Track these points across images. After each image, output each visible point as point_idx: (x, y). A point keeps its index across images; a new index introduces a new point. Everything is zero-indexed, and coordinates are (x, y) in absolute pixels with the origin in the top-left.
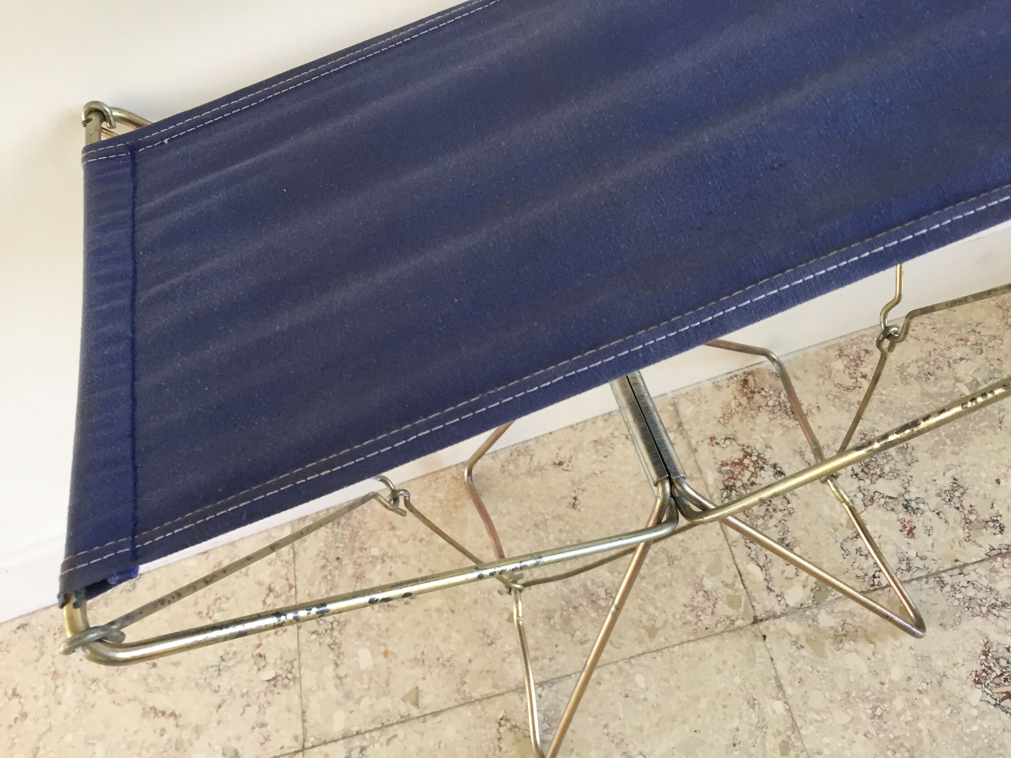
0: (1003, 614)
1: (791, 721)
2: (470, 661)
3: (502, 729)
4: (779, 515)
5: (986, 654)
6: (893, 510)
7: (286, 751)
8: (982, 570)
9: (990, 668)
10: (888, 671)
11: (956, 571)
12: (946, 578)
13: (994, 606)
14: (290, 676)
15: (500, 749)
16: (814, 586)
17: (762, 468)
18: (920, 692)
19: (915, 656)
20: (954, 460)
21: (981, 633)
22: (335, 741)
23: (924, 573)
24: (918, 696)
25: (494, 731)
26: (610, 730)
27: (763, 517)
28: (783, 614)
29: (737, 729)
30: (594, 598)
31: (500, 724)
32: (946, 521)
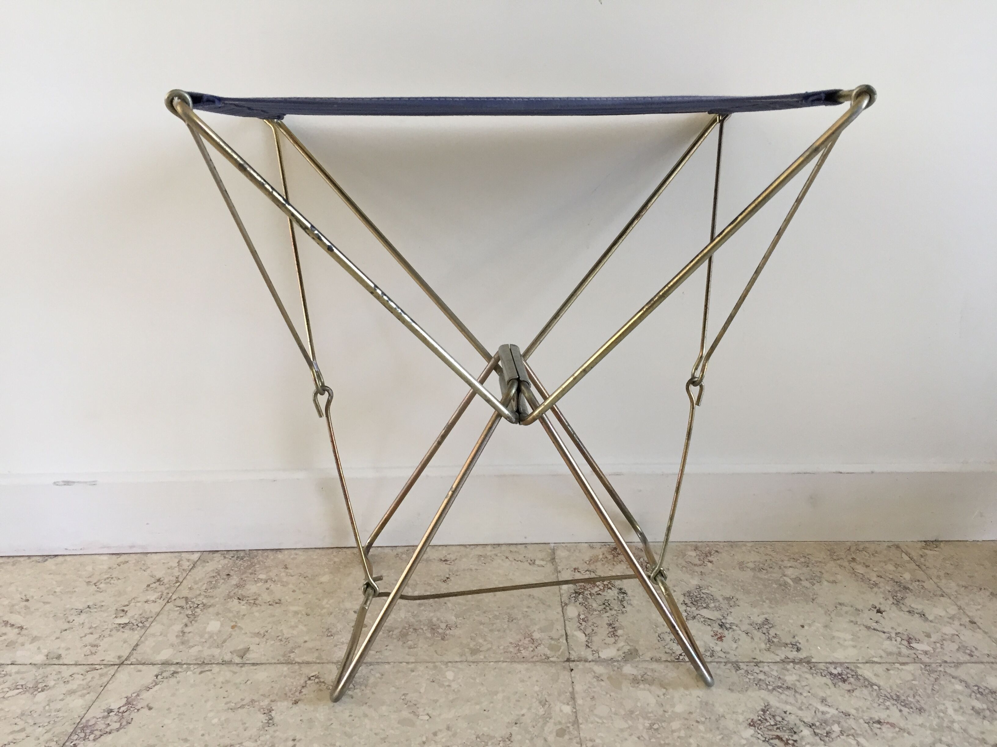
0: (786, 692)
1: (574, 718)
2: (305, 642)
3: (309, 682)
4: (614, 612)
5: (764, 711)
6: (709, 625)
7: (105, 662)
8: (775, 667)
9: (766, 720)
10: (673, 706)
11: (753, 664)
12: (742, 665)
13: (780, 687)
14: (140, 625)
15: (301, 692)
16: (626, 651)
17: (610, 588)
18: (698, 722)
19: (701, 702)
20: (769, 611)
21: (763, 699)
22: (153, 664)
23: (725, 660)
24: (695, 724)
25: (302, 682)
26: (408, 698)
27: (599, 611)
28: (593, 661)
29: (523, 715)
30: (434, 627)
31: (310, 679)
32: (752, 638)
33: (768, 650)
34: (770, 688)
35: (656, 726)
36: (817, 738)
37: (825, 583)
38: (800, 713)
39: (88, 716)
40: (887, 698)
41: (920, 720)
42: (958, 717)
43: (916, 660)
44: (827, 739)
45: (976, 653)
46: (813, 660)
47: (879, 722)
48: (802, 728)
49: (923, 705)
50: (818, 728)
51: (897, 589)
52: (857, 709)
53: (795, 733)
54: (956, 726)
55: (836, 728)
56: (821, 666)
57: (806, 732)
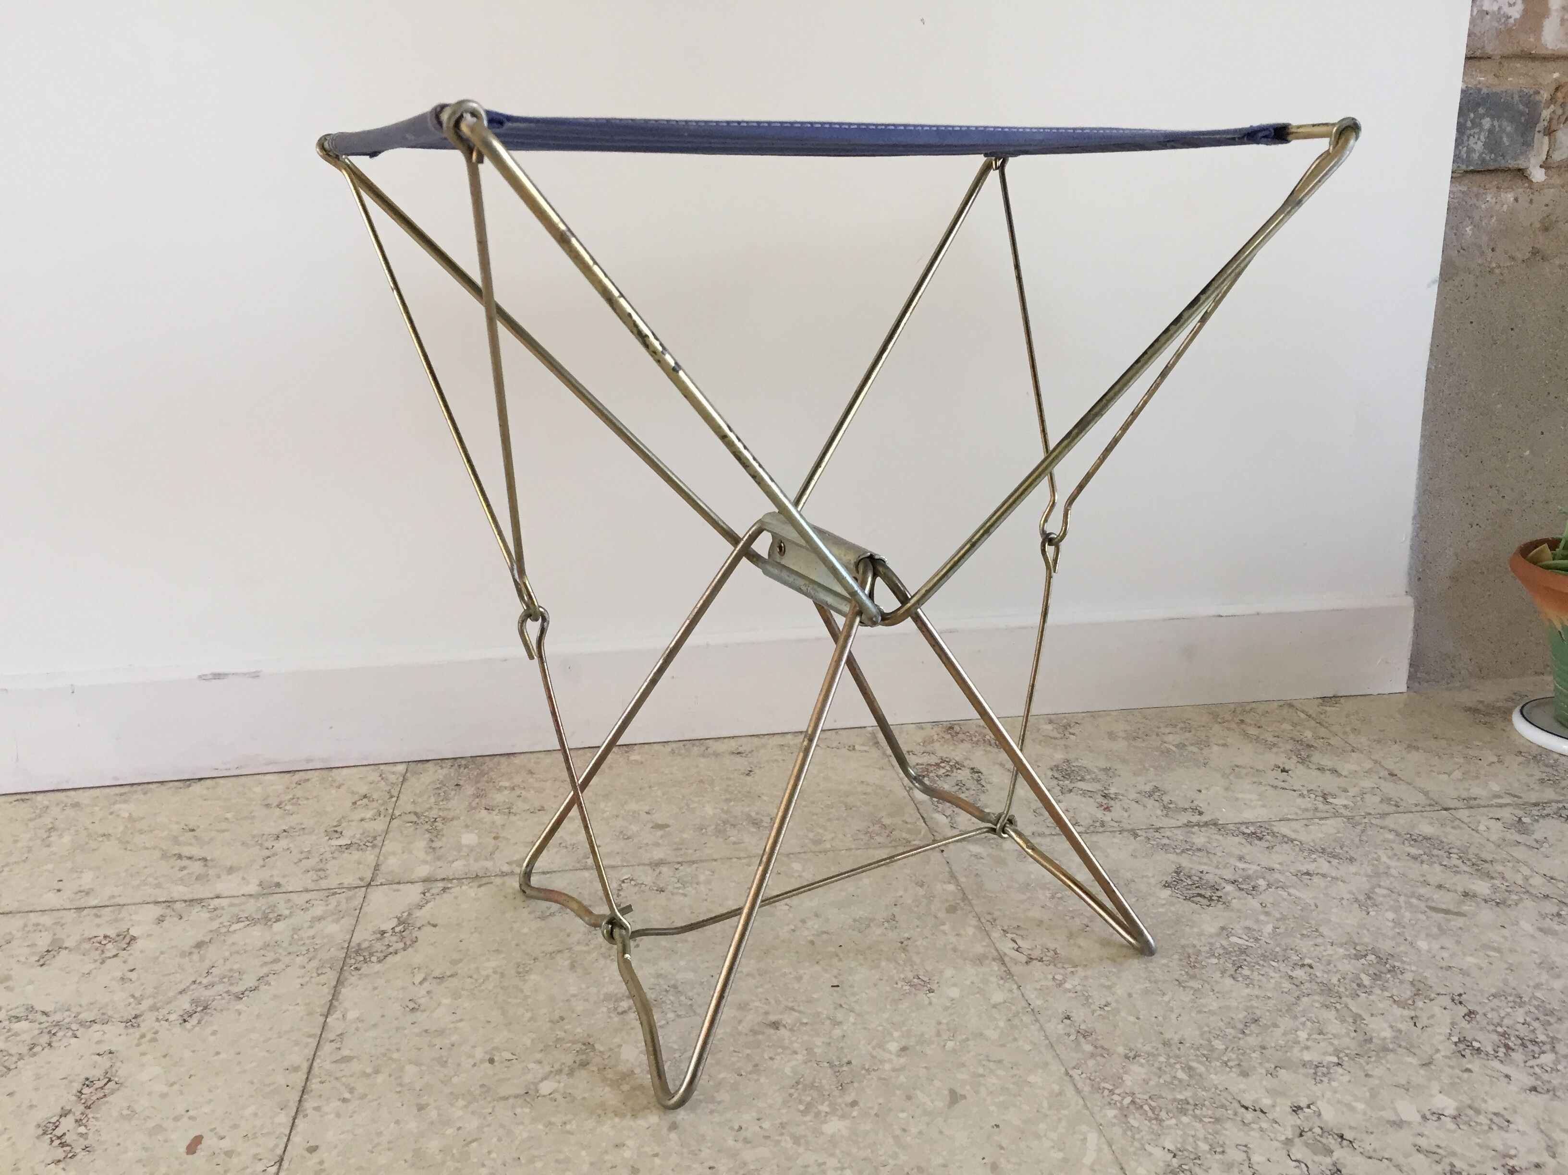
0: (1197, 854)
1: (961, 895)
5: (1177, 873)
6: (1091, 797)
7: (344, 886)
8: (1178, 832)
9: (1182, 880)
11: (1152, 830)
12: (1140, 832)
13: (1189, 850)
14: (369, 844)
20: (1157, 778)
23: (1118, 829)
31: (623, 882)
32: (1145, 806)
33: (1167, 816)
34: (1178, 851)
35: (1059, 895)
36: (1243, 892)
37: (1215, 748)
38: (1218, 872)
39: (356, 940)
40: (1312, 851)
41: (1353, 869)
42: (1393, 864)
43: (1336, 815)
44: (1254, 892)
45: (1401, 803)
46: (1220, 822)
47: (1308, 874)
48: (1224, 884)
49: (1353, 855)
50: (1241, 883)
51: (1300, 747)
52: (1280, 864)
53: (1217, 890)
54: (1393, 872)
55: (1262, 882)
56: (1231, 827)
57: (1229, 888)
